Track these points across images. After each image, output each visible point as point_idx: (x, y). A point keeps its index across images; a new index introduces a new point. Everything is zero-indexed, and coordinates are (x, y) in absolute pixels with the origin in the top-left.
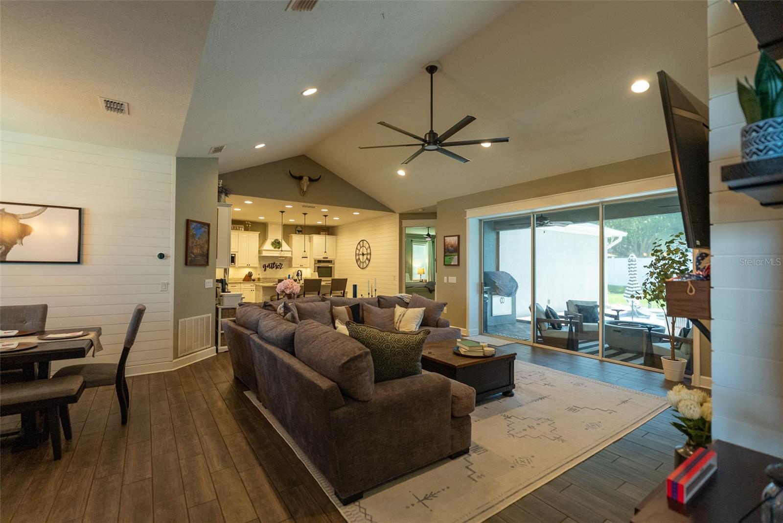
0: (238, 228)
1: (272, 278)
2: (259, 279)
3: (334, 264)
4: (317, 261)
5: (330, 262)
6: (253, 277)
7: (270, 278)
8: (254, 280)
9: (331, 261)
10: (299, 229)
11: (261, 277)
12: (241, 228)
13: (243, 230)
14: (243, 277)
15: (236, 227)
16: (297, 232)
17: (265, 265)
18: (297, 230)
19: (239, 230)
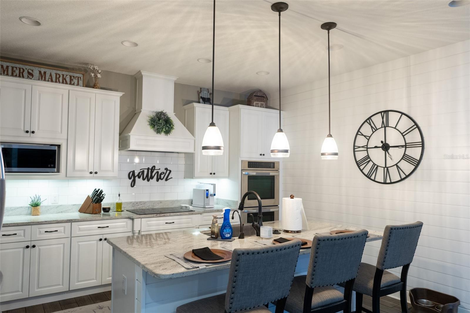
0: (68, 79)
2: (119, 206)
3: (277, 170)
4: (247, 165)
5: (271, 165)
6: (105, 203)
7: (144, 203)
8: (106, 210)
9: (274, 163)
10: (205, 94)
11: (123, 200)
12: (75, 81)
13: (81, 82)
14: (81, 201)
15: (63, 75)
16: (201, 100)
17: (132, 170)
18: (202, 97)
19: (70, 84)
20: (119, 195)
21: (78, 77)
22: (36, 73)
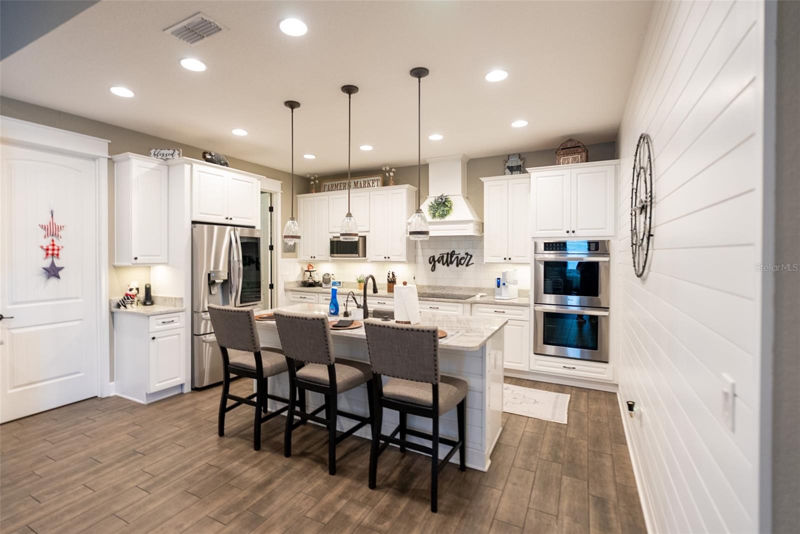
0: (371, 184)
1: (451, 287)
3: (605, 254)
4: (541, 247)
7: (444, 288)
9: (596, 243)
10: (514, 162)
12: (376, 183)
13: (379, 185)
15: (368, 181)
16: (507, 171)
17: (432, 255)
18: (508, 167)
19: (373, 186)
20: (414, 278)
21: (377, 180)
22: (352, 185)
